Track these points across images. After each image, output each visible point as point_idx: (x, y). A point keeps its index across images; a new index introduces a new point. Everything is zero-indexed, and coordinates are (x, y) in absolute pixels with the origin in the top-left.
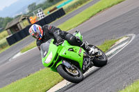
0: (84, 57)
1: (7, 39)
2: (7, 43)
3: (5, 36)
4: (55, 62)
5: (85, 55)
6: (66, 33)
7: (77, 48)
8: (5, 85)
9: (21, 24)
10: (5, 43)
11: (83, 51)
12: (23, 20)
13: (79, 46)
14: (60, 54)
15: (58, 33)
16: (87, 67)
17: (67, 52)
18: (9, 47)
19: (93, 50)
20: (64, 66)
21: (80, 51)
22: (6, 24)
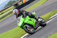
0: (35, 23)
3: (12, 8)
4: (23, 25)
5: (36, 22)
6: (28, 13)
8: (13, 28)
9: (19, 3)
11: (35, 20)
12: (20, 1)
13: (34, 18)
14: (25, 22)
15: (25, 13)
16: (36, 27)
17: (28, 21)
19: (39, 20)
20: (26, 27)
21: (34, 20)
22: (13, 3)
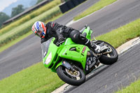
1: (60, 7)
2: (60, 11)
3: (58, 4)
7: (81, 47)
10: (58, 11)
13: (84, 44)
14: (60, 55)
18: (62, 15)
